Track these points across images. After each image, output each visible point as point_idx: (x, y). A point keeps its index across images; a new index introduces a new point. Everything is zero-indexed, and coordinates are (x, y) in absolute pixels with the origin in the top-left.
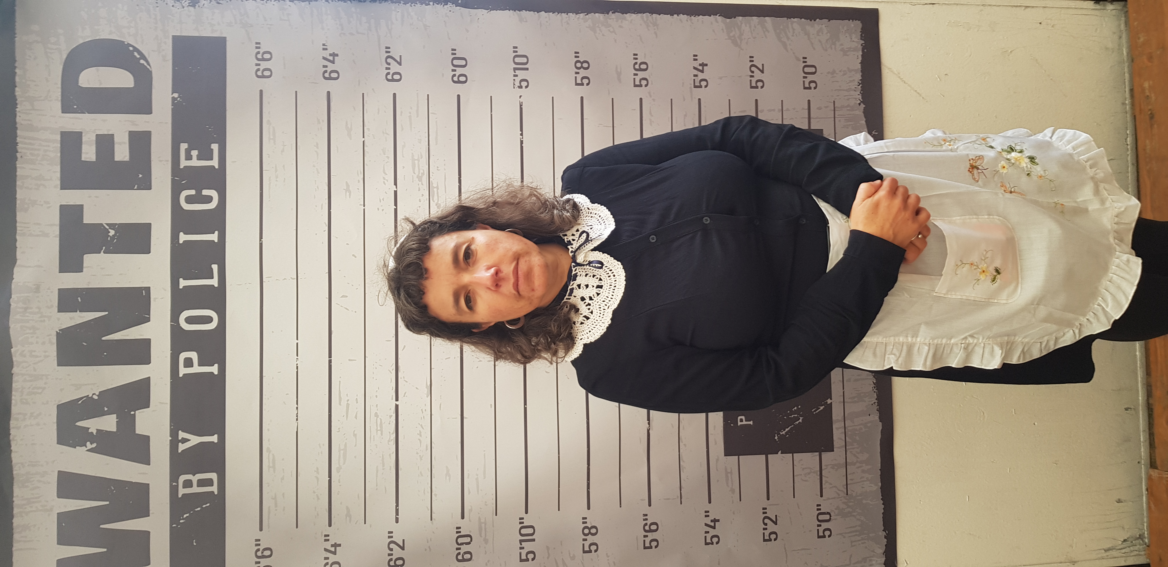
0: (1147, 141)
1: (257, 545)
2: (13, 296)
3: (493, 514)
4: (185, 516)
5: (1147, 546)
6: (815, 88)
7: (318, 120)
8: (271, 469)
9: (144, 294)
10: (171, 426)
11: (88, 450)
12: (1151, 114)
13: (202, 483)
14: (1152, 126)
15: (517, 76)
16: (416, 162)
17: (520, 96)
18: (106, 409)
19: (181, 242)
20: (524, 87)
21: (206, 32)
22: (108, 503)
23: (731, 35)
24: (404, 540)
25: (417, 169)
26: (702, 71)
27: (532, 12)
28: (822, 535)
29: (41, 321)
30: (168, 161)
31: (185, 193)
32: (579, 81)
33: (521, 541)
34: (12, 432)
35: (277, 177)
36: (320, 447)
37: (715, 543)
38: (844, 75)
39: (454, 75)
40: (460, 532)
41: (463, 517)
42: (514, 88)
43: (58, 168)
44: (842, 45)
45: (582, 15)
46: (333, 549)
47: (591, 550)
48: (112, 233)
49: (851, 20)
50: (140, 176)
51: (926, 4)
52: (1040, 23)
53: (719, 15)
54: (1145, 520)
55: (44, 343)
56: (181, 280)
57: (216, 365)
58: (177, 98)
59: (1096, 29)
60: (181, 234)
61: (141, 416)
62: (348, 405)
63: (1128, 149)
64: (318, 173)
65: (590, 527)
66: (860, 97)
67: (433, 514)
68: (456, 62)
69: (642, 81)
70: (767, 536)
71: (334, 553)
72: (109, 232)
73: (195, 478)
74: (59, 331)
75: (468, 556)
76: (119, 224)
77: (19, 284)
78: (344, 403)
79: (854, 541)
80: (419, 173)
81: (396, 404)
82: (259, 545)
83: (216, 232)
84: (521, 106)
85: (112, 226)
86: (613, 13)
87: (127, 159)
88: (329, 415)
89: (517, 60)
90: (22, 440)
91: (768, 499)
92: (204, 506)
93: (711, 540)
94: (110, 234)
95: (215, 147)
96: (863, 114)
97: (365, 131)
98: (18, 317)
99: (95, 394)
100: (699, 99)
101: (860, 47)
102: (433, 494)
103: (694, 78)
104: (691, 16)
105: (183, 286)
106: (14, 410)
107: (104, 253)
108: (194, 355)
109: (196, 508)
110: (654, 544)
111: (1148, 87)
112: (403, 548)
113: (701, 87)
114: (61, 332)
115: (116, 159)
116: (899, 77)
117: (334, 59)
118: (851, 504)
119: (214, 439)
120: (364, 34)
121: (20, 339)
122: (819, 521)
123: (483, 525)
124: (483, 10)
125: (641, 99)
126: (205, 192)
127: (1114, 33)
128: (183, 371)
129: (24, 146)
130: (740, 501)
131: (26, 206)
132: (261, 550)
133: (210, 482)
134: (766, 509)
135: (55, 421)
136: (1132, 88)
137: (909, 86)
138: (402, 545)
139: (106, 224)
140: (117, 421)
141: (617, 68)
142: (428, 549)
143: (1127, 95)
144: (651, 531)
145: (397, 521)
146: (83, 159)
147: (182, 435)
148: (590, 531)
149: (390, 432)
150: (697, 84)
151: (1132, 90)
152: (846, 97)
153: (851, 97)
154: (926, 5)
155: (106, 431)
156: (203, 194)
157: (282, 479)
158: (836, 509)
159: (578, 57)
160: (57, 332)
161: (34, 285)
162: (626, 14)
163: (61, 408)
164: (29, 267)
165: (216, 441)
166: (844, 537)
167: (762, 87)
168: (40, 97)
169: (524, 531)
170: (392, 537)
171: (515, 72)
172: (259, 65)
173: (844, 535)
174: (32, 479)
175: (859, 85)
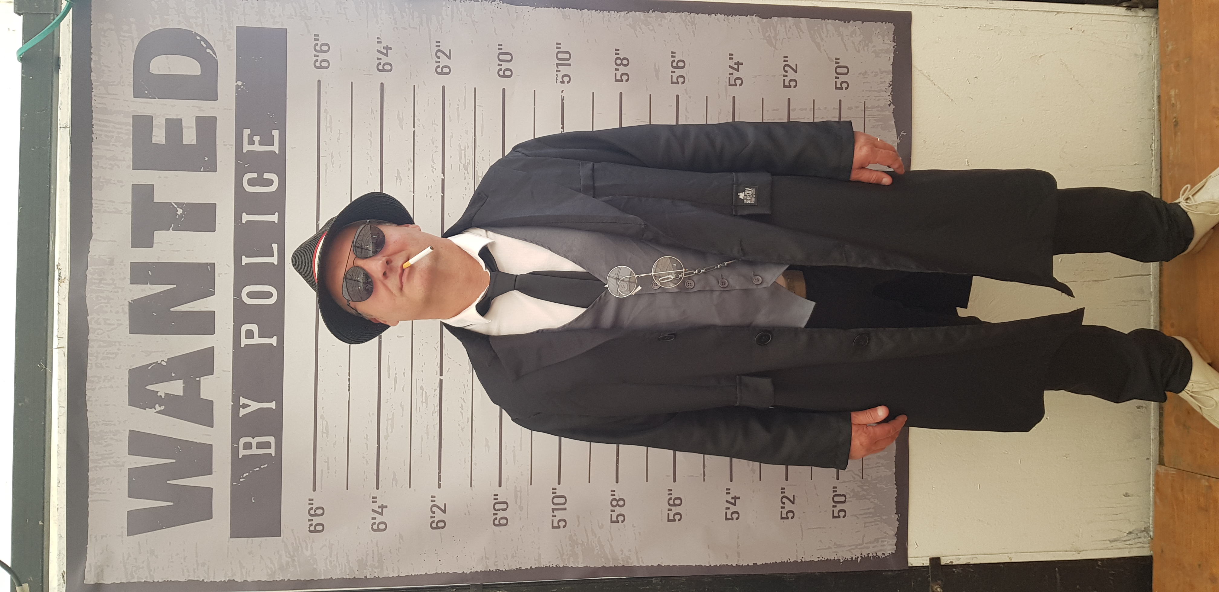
0: (1171, 148)
1: (310, 504)
2: (88, 268)
3: (528, 483)
4: (245, 475)
5: (1152, 539)
6: (847, 88)
7: (372, 110)
8: (325, 435)
9: (209, 270)
10: (233, 392)
11: (156, 412)
12: (1176, 121)
13: (260, 445)
14: (1175, 134)
15: (559, 71)
16: (463, 152)
17: (562, 91)
18: (173, 375)
19: (244, 222)
20: (566, 82)
21: (268, 24)
22: (174, 461)
23: (767, 35)
24: (445, 504)
25: (463, 157)
26: (738, 70)
27: (575, 10)
28: (837, 515)
29: (115, 292)
30: (232, 145)
31: (247, 176)
32: (618, 78)
33: (553, 510)
34: (88, 393)
35: (333, 164)
36: (370, 416)
37: (735, 519)
38: (876, 76)
39: (500, 70)
40: (497, 499)
41: (500, 486)
42: (557, 83)
43: (131, 150)
44: (874, 46)
45: (623, 12)
46: (380, 510)
47: (619, 521)
48: (180, 211)
49: (884, 23)
50: (207, 159)
51: (958, 7)
52: (1071, 29)
53: (755, 15)
54: (1151, 514)
55: (117, 312)
56: (243, 257)
57: (275, 337)
58: (241, 86)
59: (1127, 35)
60: (244, 214)
61: (205, 381)
62: (396, 378)
63: (1153, 155)
64: (371, 160)
65: (617, 499)
66: (890, 98)
67: (472, 481)
68: (502, 57)
69: (679, 78)
70: (784, 514)
71: (381, 514)
72: (177, 211)
73: (254, 441)
74: (131, 302)
75: (503, 521)
76: (187, 203)
77: (95, 257)
78: (392, 376)
79: (868, 523)
80: (465, 163)
81: (440, 379)
82: (312, 504)
83: (277, 214)
84: (563, 100)
85: (180, 205)
86: (652, 12)
87: (194, 142)
88: (378, 386)
89: (560, 56)
90: (97, 400)
91: (787, 480)
92: (262, 467)
93: (732, 516)
94: (177, 213)
95: (276, 133)
96: (892, 114)
97: (415, 122)
98: (94, 287)
99: (163, 361)
100: (734, 97)
101: (892, 49)
102: (473, 463)
103: (730, 76)
104: (728, 16)
105: (245, 263)
106: (90, 373)
107: (173, 230)
108: (254, 328)
109: (255, 469)
110: (677, 517)
111: (1173, 96)
112: (444, 512)
113: (736, 85)
114: (133, 303)
115: (184, 143)
116: (929, 80)
117: (387, 52)
118: (865, 488)
119: (273, 405)
120: (416, 28)
121: (95, 308)
122: (834, 502)
123: (519, 493)
124: (528, 7)
125: (678, 96)
126: (266, 176)
127: (1145, 40)
128: (244, 342)
129: (99, 128)
130: (760, 480)
131: (101, 184)
132: (314, 509)
133: (268, 445)
134: (784, 489)
135: (127, 384)
136: (1159, 95)
137: (939, 88)
138: (443, 509)
139: (175, 203)
140: (183, 386)
141: (655, 66)
142: (467, 513)
143: (1155, 101)
144: (675, 505)
145: (439, 487)
146: (153, 142)
147: (243, 401)
148: (618, 503)
149: (434, 405)
150: (732, 82)
151: (1159, 97)
152: (877, 98)
153: (880, 98)
154: (958, 9)
155: (173, 395)
156: (264, 177)
157: (335, 444)
158: (851, 492)
159: (618, 54)
160: (129, 302)
161: (109, 258)
162: (666, 13)
163: (133, 373)
164: (105, 241)
165: (274, 408)
166: (858, 518)
167: (795, 87)
168: (114, 82)
169: (556, 501)
170: (434, 501)
171: (558, 68)
172: (318, 56)
173: (858, 516)
174: (105, 437)
175: (889, 87)
